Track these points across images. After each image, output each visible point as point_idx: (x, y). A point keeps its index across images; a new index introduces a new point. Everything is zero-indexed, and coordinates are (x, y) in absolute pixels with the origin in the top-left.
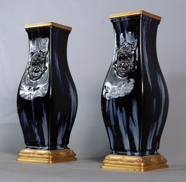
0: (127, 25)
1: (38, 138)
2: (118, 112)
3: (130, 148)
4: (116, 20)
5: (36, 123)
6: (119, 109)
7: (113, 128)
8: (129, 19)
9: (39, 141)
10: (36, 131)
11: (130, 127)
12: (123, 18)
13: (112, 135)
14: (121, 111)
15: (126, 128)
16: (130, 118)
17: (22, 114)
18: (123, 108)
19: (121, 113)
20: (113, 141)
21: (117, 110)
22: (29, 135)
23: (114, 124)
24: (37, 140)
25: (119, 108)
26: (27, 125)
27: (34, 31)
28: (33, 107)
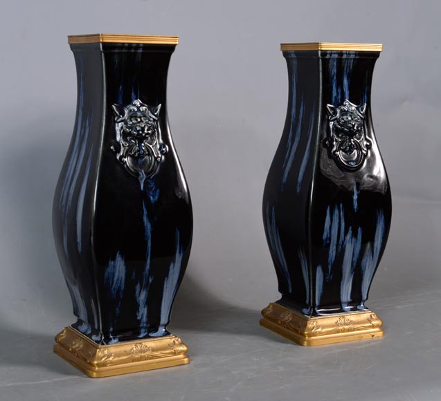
0: (350, 67)
1: (143, 312)
2: (349, 236)
3: (351, 298)
4: (333, 55)
5: (150, 280)
6: (350, 232)
7: (330, 267)
8: (357, 57)
9: (145, 319)
10: (142, 297)
11: (364, 261)
12: (346, 54)
13: (322, 281)
14: (355, 235)
15: (355, 264)
16: (369, 245)
17: (111, 263)
18: (359, 229)
19: (353, 239)
20: (321, 292)
21: (346, 233)
22: (118, 309)
23: (333, 259)
24: (139, 318)
25: (352, 229)
26: (120, 287)
27: (126, 51)
28: (149, 244)
